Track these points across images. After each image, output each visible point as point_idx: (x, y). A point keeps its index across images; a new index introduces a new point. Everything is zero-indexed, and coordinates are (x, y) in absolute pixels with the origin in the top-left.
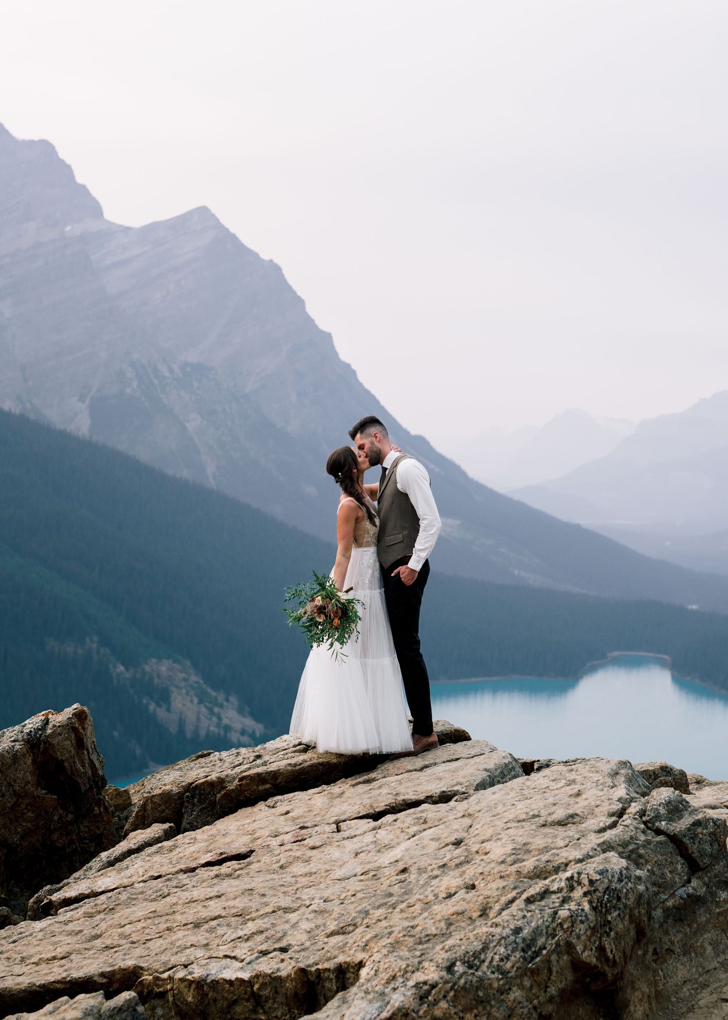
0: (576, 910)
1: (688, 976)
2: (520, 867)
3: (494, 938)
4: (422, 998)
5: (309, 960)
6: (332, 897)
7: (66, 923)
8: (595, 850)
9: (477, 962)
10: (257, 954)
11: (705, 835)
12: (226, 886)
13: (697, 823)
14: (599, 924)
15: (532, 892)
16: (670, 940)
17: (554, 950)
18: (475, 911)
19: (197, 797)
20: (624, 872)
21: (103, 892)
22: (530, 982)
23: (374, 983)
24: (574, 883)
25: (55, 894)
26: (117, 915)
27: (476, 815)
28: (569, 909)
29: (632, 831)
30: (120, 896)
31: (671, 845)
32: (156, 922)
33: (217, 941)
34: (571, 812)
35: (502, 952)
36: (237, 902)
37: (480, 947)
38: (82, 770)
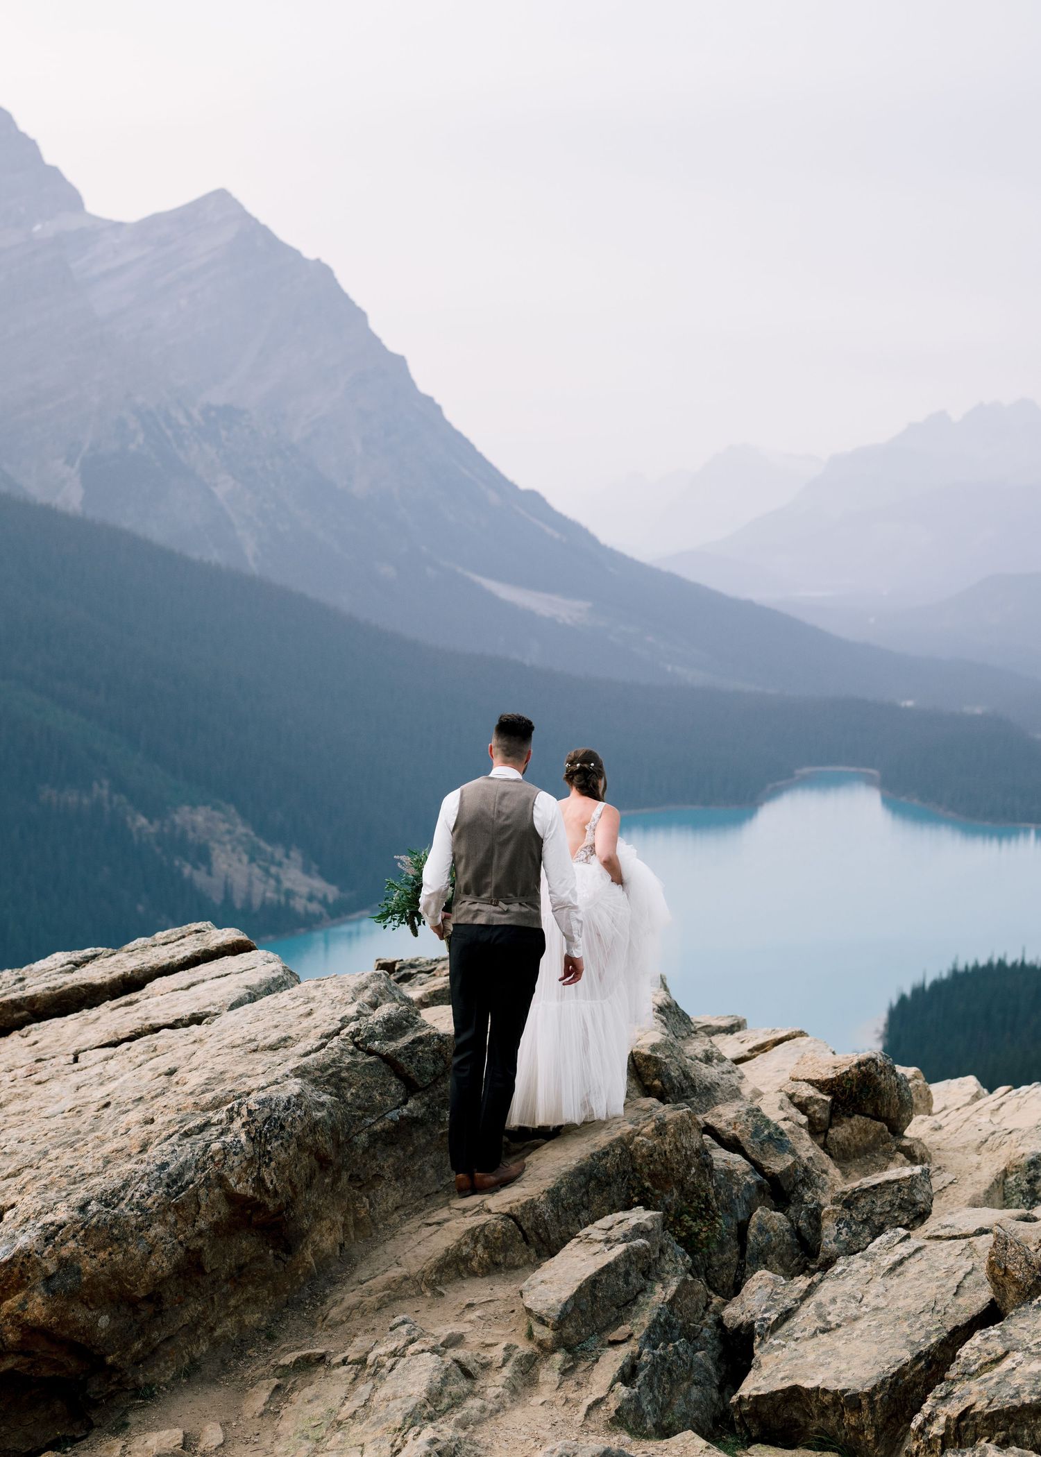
0: (232, 1142)
1: (401, 1201)
3: (137, 1175)
4: (47, 1239)
6: (28, 1137)
8: (287, 1076)
9: (115, 1200)
11: (427, 1053)
13: (419, 1041)
14: (257, 1155)
15: (193, 1124)
16: (378, 1166)
17: (203, 1183)
18: (137, 1147)
20: (296, 1098)
22: (174, 1217)
23: (10, 1226)
24: (234, 1114)
27: (206, 1040)
28: (225, 1141)
29: (337, 1053)
31: (384, 1066)
34: (284, 1035)
35: (143, 1189)
37: (121, 1184)
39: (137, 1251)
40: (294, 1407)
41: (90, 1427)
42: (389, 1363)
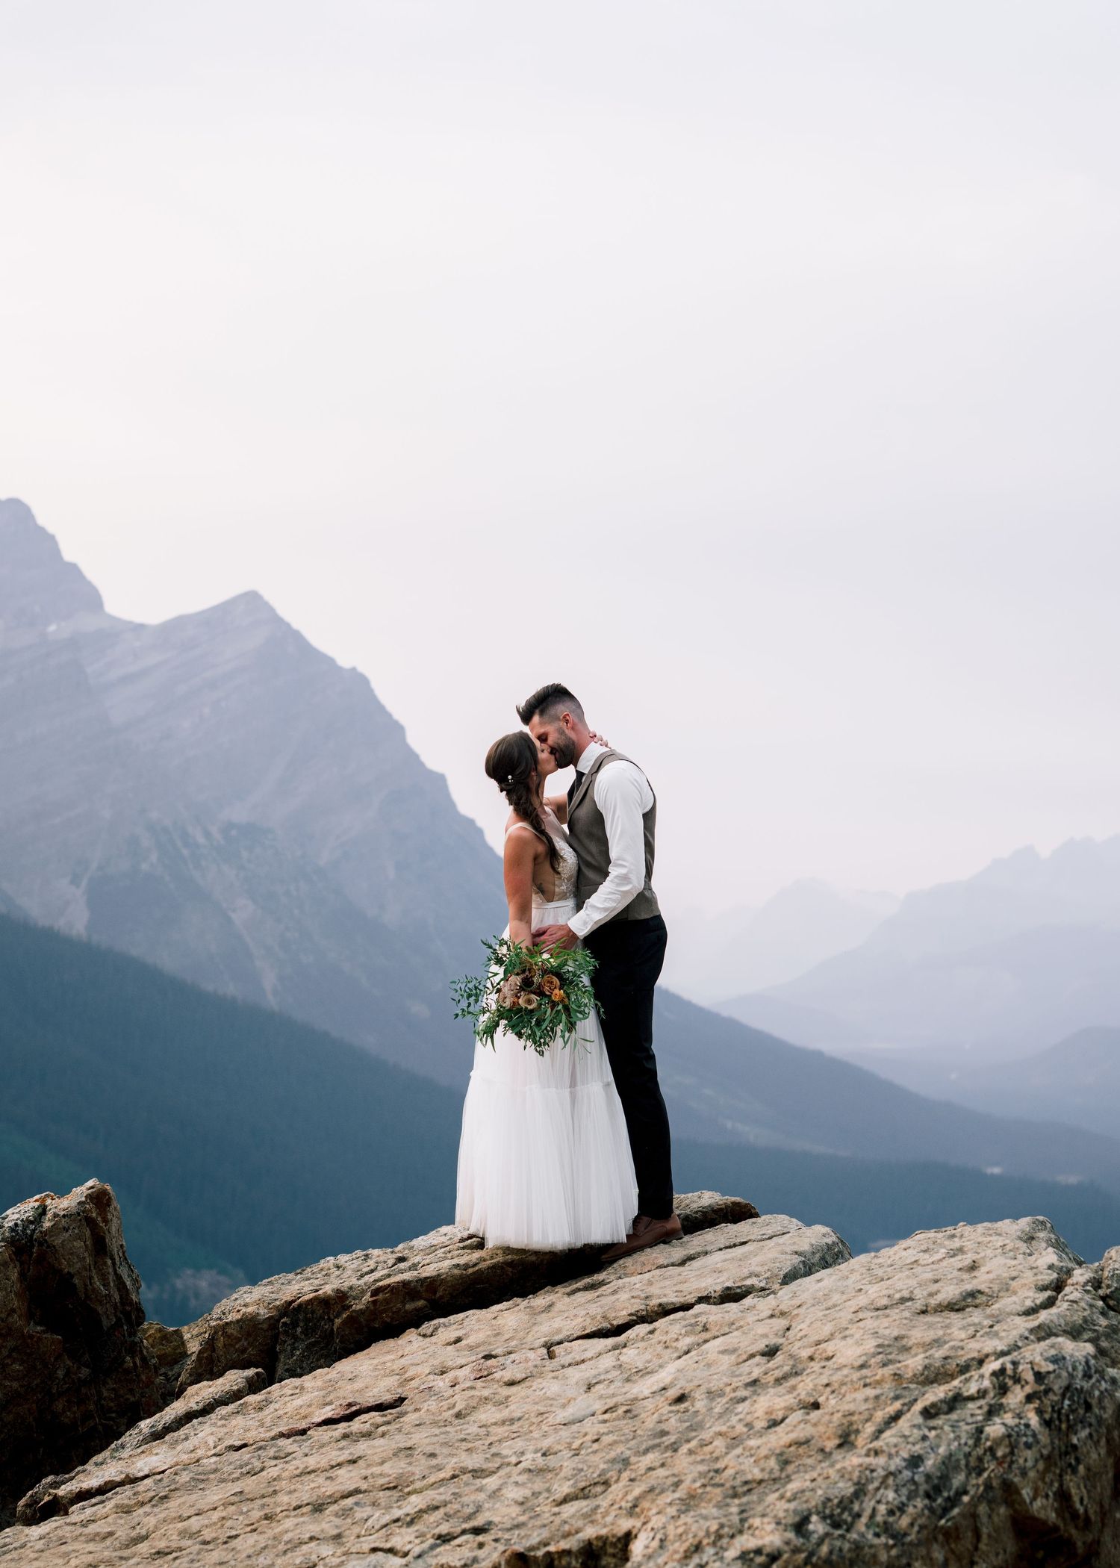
0: (1016, 1426)
2: (899, 1369)
3: (875, 1474)
5: (531, 1540)
6: (557, 1448)
7: (84, 1524)
8: (1027, 1338)
9: (846, 1516)
10: (431, 1541)
12: (362, 1448)
14: (1056, 1452)
15: (929, 1400)
17: (982, 1496)
18: (829, 1438)
19: (301, 1324)
20: (1092, 1362)
21: (146, 1477)
22: (943, 1552)
24: (1007, 1380)
25: (63, 1487)
26: (173, 1505)
27: (795, 1312)
28: (1004, 1424)
29: (1085, 1309)
30: (178, 1477)
32: (245, 1510)
33: (356, 1530)
34: (968, 1289)
35: (890, 1499)
36: (387, 1468)
37: (849, 1490)
38: (105, 1292)
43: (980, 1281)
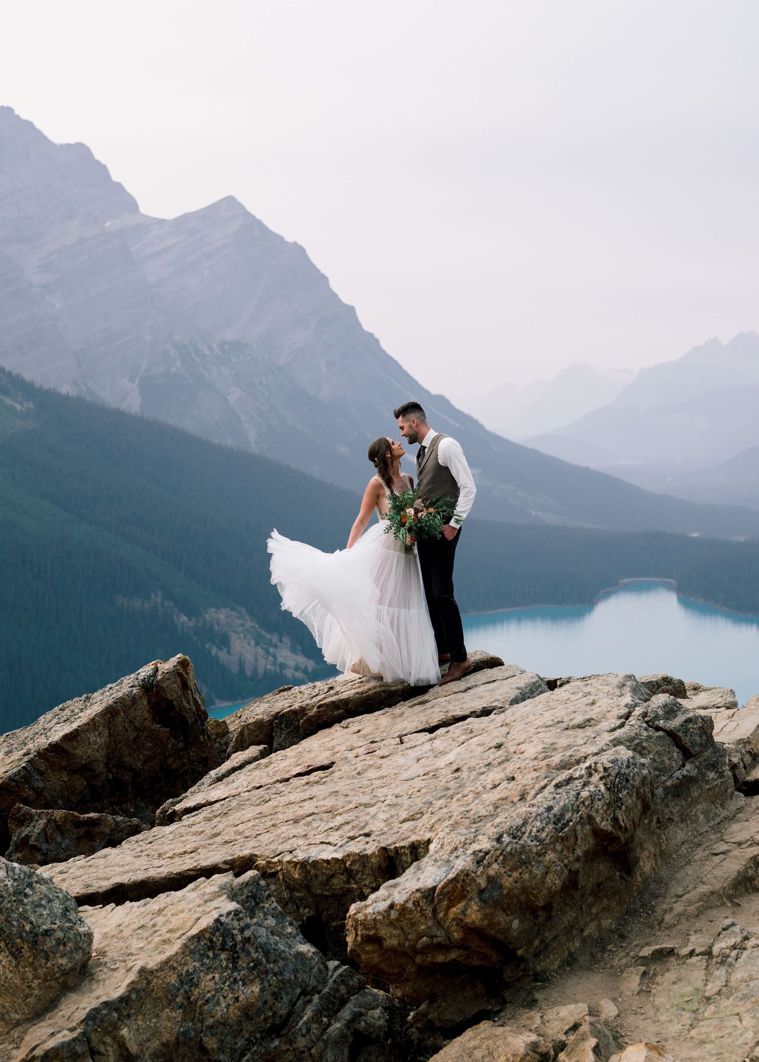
0: (595, 791)
1: (685, 838)
2: (549, 762)
3: (531, 815)
4: (479, 862)
5: (389, 841)
6: (401, 794)
7: (190, 826)
8: (608, 745)
9: (519, 833)
10: (346, 840)
11: (695, 729)
12: (315, 790)
13: (689, 720)
14: (612, 801)
15: (559, 779)
16: (670, 812)
17: (578, 822)
18: (515, 797)
19: (284, 723)
20: (631, 760)
21: (216, 802)
22: (561, 846)
23: (441, 854)
24: (592, 771)
25: (178, 805)
26: (230, 818)
27: (512, 724)
28: (589, 791)
29: (636, 729)
30: (231, 803)
31: (668, 738)
32: (263, 821)
33: (313, 832)
34: (587, 717)
35: (538, 825)
36: (326, 802)
37: (521, 822)
38: (188, 707)
39: (538, 871)
40: (663, 987)
41: (504, 1003)
42: (734, 953)
43: (593, 713)
